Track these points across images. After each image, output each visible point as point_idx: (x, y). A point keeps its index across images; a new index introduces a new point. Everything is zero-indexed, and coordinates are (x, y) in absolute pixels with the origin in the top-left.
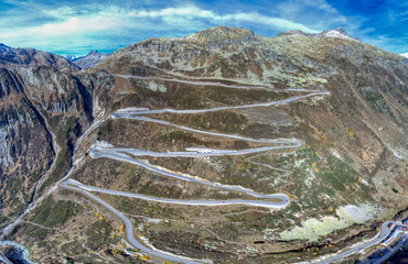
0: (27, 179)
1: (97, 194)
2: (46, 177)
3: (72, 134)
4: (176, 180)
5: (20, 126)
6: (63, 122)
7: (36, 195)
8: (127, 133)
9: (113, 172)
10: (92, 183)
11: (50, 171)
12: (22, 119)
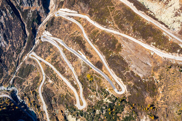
0: (15, 53)
1: (41, 61)
2: (23, 51)
3: (35, 24)
4: (66, 65)
5: (5, 19)
6: (30, 14)
7: (19, 61)
8: (60, 28)
9: (49, 51)
10: (40, 55)
11: (25, 47)
12: (5, 14)
